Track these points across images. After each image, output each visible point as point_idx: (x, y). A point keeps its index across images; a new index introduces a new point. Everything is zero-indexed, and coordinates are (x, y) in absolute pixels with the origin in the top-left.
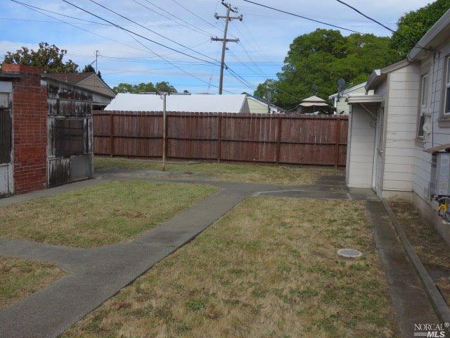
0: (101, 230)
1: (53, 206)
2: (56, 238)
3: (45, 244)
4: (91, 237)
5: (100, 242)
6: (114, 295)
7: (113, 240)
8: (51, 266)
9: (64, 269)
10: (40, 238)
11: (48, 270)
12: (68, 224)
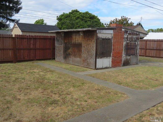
0: (142, 84)
1: (124, 73)
2: (125, 84)
3: (122, 86)
4: (138, 86)
5: (141, 88)
6: (147, 109)
7: (146, 88)
8: (124, 94)
9: (128, 96)
10: (120, 83)
11: (123, 95)
12: (129, 80)
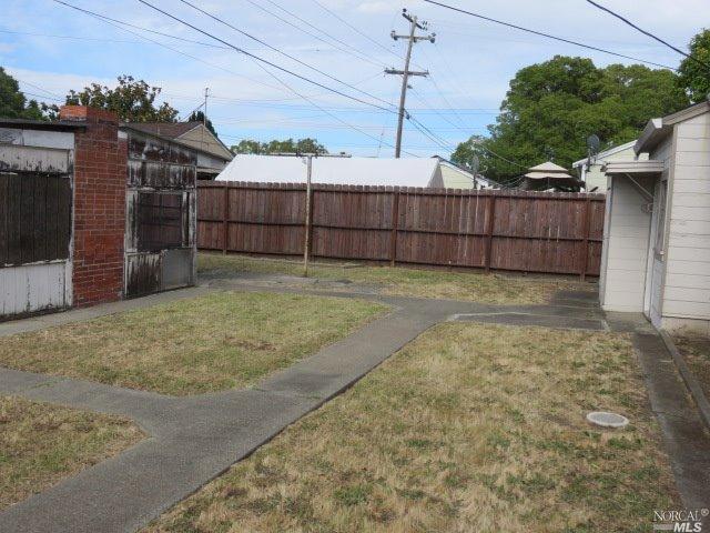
0: (204, 368)
1: (131, 328)
2: (132, 379)
3: (117, 387)
4: (188, 378)
5: (201, 388)
6: (220, 475)
7: (222, 385)
8: (124, 424)
9: (142, 429)
10: (109, 377)
11: (119, 429)
12: (153, 356)
